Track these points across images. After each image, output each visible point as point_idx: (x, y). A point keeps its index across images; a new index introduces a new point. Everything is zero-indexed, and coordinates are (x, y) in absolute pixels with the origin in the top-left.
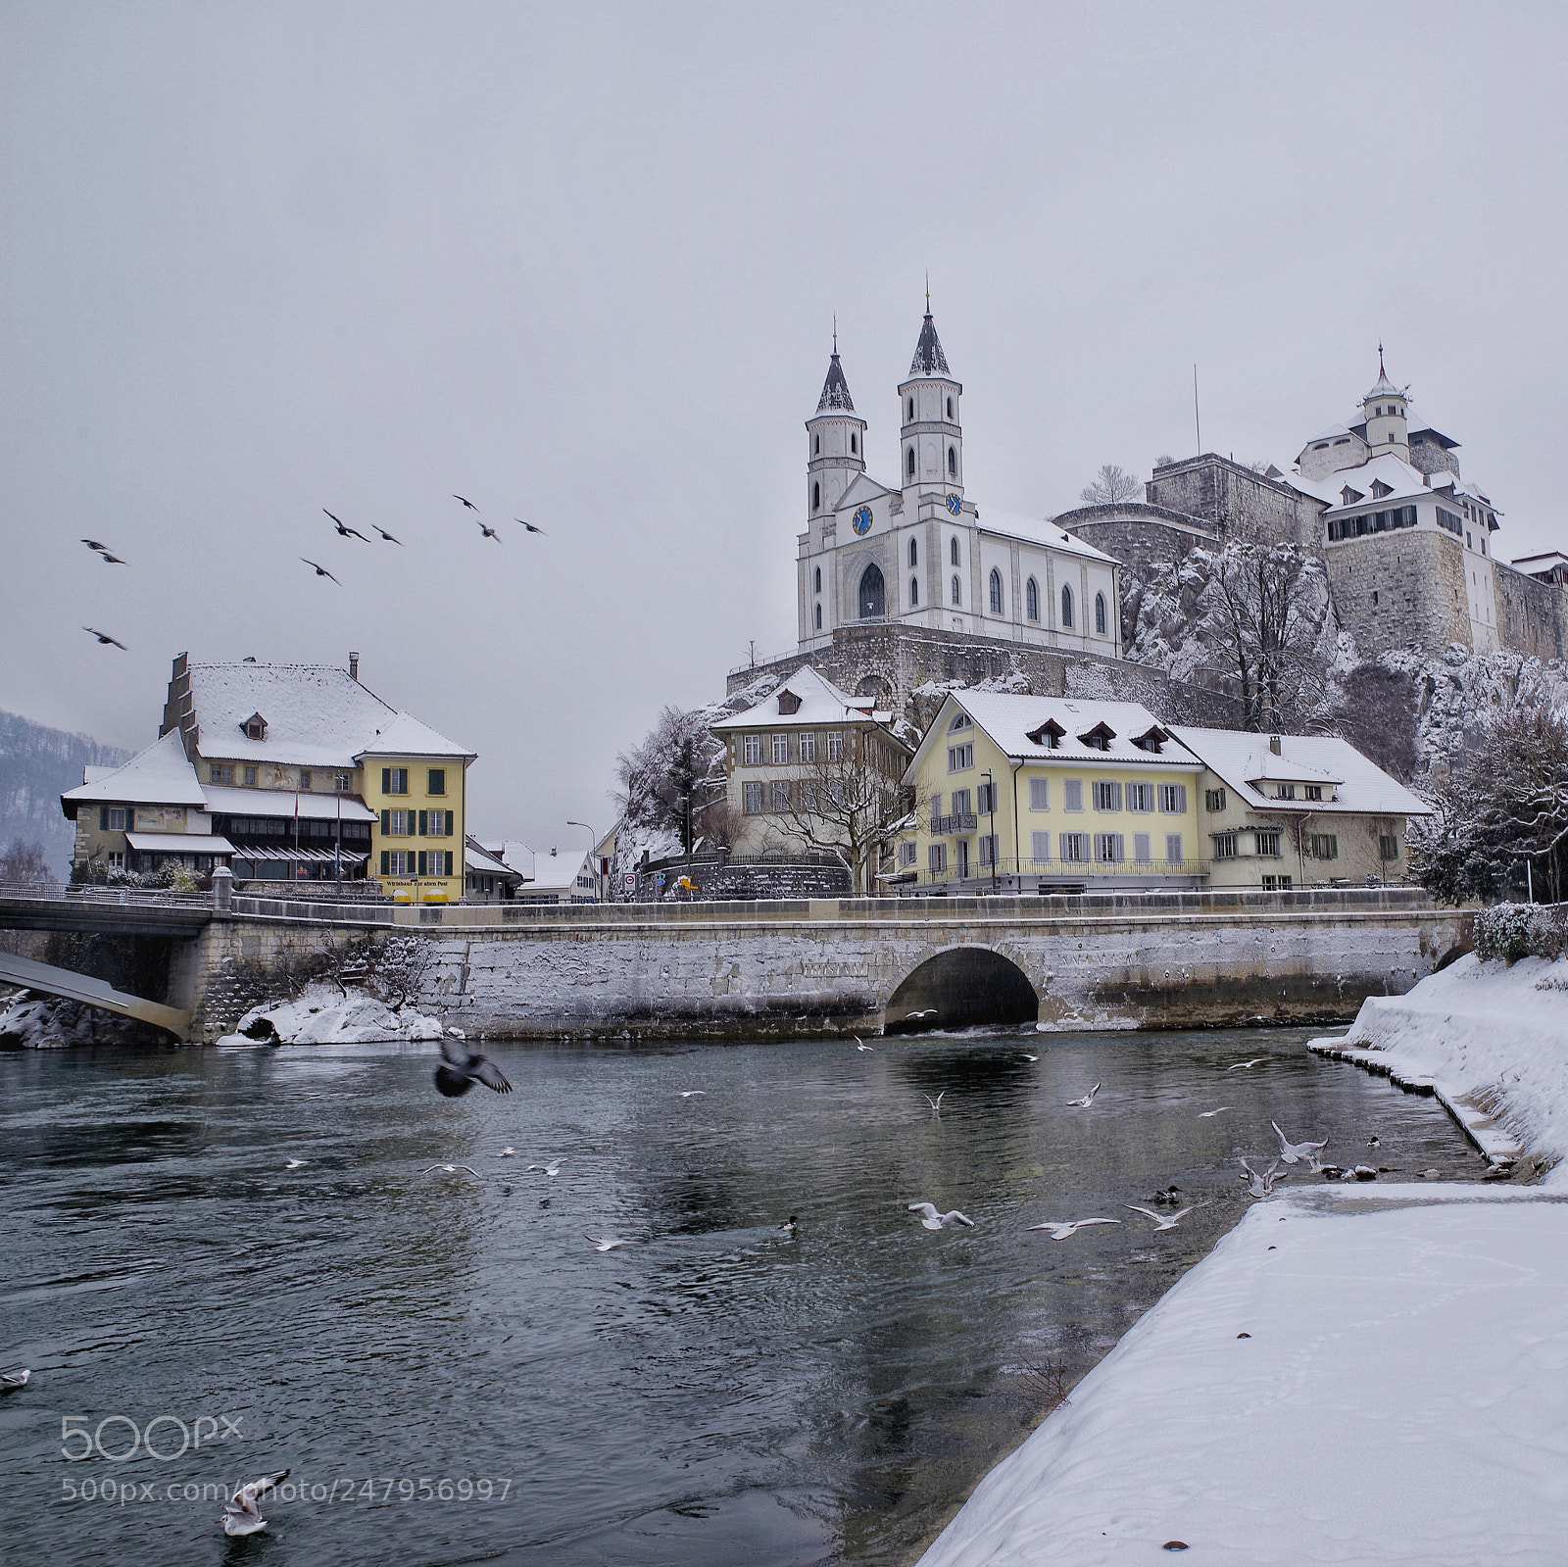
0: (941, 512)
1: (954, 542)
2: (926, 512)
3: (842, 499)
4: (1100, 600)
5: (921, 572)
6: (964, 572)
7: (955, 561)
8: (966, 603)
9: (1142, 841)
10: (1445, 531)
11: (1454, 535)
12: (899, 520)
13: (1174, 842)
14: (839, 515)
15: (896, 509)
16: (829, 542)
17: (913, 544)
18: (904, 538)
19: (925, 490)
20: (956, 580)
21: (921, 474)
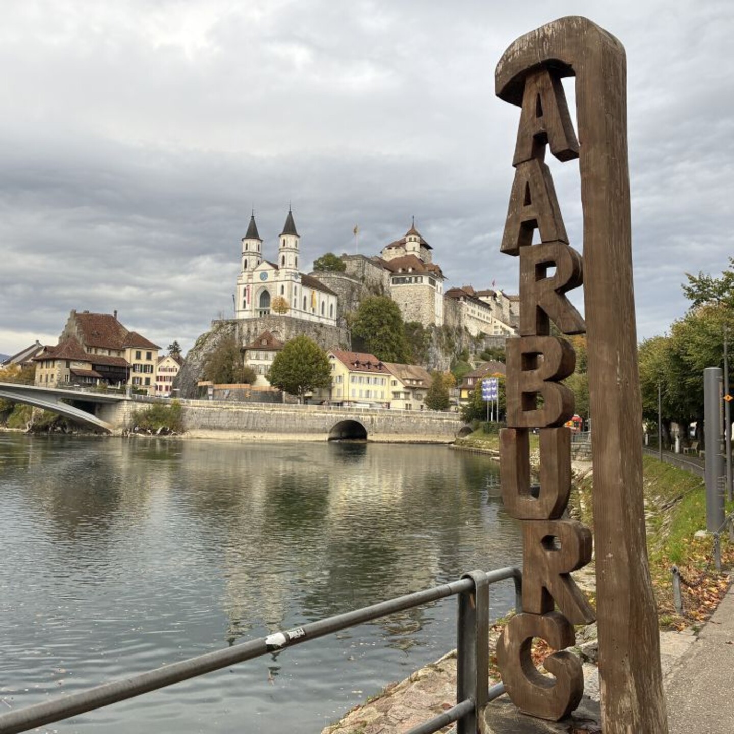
0: (292, 277)
1: (296, 288)
2: (288, 278)
3: (256, 268)
4: (332, 306)
5: (285, 296)
6: (298, 298)
7: (295, 294)
8: (298, 308)
10: (431, 286)
11: (433, 287)
12: (278, 278)
14: (254, 272)
15: (277, 274)
16: (250, 281)
17: (283, 287)
18: (279, 285)
19: (288, 270)
20: (295, 300)
21: (287, 265)
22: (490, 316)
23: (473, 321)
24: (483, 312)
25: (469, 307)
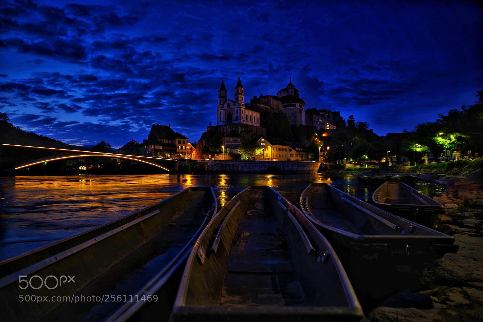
2: (240, 106)
5: (238, 115)
6: (244, 115)
8: (244, 119)
10: (300, 108)
11: (301, 108)
14: (224, 105)
15: (234, 105)
16: (223, 108)
17: (237, 110)
19: (239, 103)
22: (325, 121)
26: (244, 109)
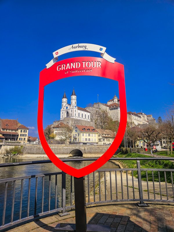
0: (74, 107)
4: (88, 116)
5: (72, 113)
6: (76, 113)
8: (76, 116)
9: (92, 139)
13: (95, 139)
14: (64, 107)
15: (70, 107)
16: (63, 110)
18: (71, 110)
19: (73, 105)
22: (141, 119)
23: (136, 121)
24: (139, 118)
25: (134, 117)
26: (76, 110)
